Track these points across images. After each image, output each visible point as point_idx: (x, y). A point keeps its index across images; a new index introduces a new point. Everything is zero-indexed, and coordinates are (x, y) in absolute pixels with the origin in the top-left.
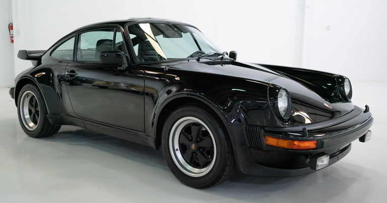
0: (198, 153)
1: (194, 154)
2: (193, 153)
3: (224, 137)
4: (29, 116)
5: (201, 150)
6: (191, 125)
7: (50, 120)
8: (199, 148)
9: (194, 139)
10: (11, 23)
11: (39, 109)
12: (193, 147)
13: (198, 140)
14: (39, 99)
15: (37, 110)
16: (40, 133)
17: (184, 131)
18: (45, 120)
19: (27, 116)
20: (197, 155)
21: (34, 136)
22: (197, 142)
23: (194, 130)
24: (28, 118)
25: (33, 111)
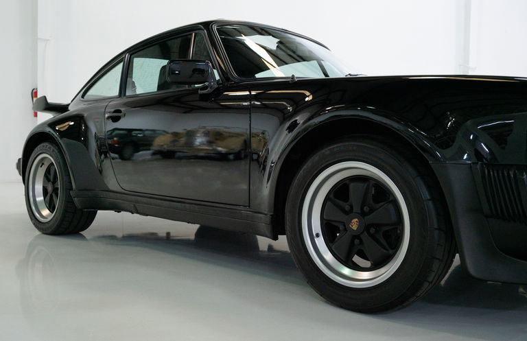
0: (365, 237)
1: (357, 241)
2: (355, 237)
3: (429, 197)
4: (42, 198)
5: (372, 230)
6: (347, 182)
7: (76, 200)
8: (367, 228)
9: (356, 209)
10: (35, 88)
11: (59, 185)
12: (354, 224)
13: (366, 209)
14: (60, 168)
15: (56, 186)
16: (59, 226)
17: (332, 196)
18: (69, 202)
19: (40, 198)
20: (361, 242)
21: (49, 231)
22: (363, 214)
23: (355, 191)
24: (41, 201)
25: (50, 189)
